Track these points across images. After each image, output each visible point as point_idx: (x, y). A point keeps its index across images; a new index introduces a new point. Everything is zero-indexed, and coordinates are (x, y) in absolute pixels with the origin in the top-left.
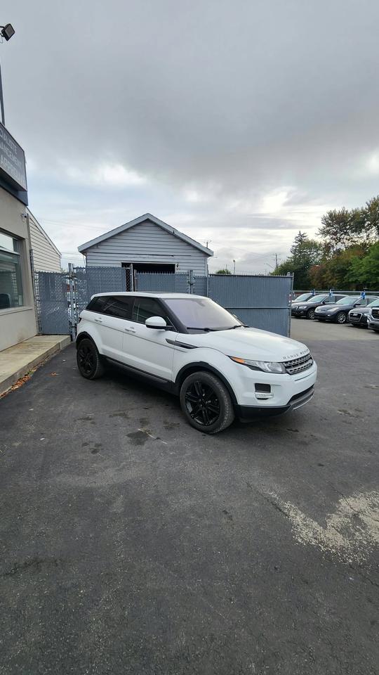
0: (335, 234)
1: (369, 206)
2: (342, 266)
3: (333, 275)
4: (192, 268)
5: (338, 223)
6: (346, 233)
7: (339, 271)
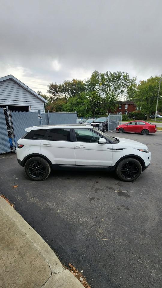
0: (53, 93)
1: (64, 83)
2: (59, 107)
3: (56, 110)
4: (40, 109)
5: (54, 89)
6: (57, 93)
7: (58, 109)
